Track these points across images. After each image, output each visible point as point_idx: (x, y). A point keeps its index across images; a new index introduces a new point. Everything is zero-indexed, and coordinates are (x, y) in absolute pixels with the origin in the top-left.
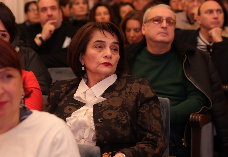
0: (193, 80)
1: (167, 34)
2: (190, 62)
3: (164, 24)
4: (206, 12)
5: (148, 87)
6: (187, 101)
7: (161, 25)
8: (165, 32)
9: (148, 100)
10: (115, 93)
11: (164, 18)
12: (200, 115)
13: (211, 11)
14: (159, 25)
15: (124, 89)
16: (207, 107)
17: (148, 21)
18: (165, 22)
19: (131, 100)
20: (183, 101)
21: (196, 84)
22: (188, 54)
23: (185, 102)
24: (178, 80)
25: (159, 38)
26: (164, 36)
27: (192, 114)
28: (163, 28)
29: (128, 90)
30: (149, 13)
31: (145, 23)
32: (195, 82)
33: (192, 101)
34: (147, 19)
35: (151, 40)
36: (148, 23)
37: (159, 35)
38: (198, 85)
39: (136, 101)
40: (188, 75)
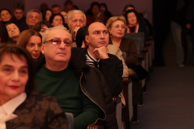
0: (89, 95)
1: (65, 54)
2: (86, 79)
3: (63, 45)
4: (94, 33)
5: (56, 104)
6: (84, 113)
7: (59, 46)
8: (63, 52)
9: (57, 116)
10: (26, 111)
11: (62, 40)
12: (96, 127)
13: (98, 32)
14: (58, 46)
15: (34, 106)
16: (101, 118)
17: (47, 42)
18: (63, 42)
19: (41, 116)
20: (80, 113)
21: (92, 98)
22: (83, 71)
23: (81, 114)
24: (75, 95)
25: (58, 58)
26: (62, 56)
27: (89, 126)
28: (61, 48)
29: (37, 107)
30: (47, 35)
31: (44, 43)
32: (90, 97)
33: (88, 113)
34: (46, 40)
35: (50, 59)
36: (47, 43)
37: (57, 55)
38: (93, 99)
39: (46, 117)
40: (84, 90)
